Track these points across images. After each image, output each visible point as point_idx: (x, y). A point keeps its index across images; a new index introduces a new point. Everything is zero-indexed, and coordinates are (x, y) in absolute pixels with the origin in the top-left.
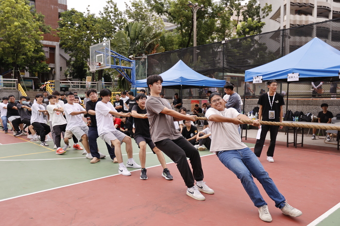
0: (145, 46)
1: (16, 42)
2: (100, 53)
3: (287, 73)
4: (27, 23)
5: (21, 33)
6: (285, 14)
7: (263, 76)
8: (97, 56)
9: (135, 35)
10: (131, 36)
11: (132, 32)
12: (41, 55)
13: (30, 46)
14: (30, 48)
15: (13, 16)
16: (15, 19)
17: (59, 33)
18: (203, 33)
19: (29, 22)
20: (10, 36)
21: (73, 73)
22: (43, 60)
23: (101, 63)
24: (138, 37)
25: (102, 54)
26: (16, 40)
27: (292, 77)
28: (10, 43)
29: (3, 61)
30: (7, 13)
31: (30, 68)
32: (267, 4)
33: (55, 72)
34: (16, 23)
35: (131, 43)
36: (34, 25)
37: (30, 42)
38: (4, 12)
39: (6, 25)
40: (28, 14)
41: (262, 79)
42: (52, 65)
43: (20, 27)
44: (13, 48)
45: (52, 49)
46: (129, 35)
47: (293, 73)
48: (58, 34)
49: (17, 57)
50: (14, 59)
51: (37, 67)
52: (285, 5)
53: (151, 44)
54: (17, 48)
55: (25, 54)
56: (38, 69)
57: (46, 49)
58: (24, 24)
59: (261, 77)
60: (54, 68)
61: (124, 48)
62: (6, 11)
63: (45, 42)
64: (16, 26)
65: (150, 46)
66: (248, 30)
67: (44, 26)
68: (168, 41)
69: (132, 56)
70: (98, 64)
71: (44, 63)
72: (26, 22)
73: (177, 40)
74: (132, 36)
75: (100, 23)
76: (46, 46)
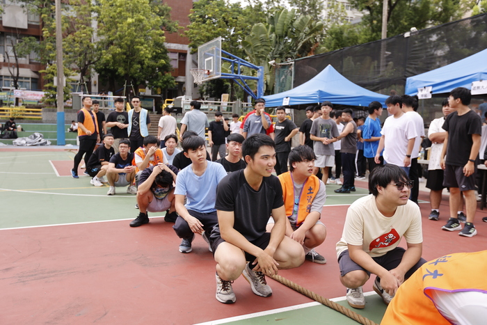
0: (297, 46)
1: (129, 46)
2: (209, 56)
3: (470, 81)
4: (143, 20)
5: (135, 34)
7: (433, 86)
8: (206, 60)
9: (283, 30)
10: (276, 31)
11: (278, 26)
12: (162, 64)
13: (145, 51)
14: (145, 53)
15: (128, 10)
16: (128, 14)
17: (188, 32)
18: (406, 24)
19: (147, 18)
20: (121, 37)
21: (211, 90)
22: (167, 71)
23: (211, 71)
24: (286, 33)
25: (211, 58)
26: (129, 43)
27: (478, 87)
28: (121, 48)
29: (117, 73)
30: (120, 6)
31: (151, 83)
33: (185, 88)
34: (130, 20)
35: (276, 42)
36: (153, 21)
37: (146, 45)
38: (116, 5)
39: (118, 22)
40: (145, 7)
41: (431, 92)
42: (181, 79)
43: (135, 26)
44: (125, 54)
45: (183, 55)
46: (273, 30)
47: (481, 80)
48: (186, 34)
49: (131, 66)
50: (126, 69)
51: (158, 80)
53: (306, 42)
54: (131, 54)
55: (141, 63)
56: (160, 84)
57: (176, 56)
58: (140, 21)
59: (430, 89)
60: (183, 83)
61: (262, 50)
62: (118, 4)
63: (173, 46)
64: (129, 24)
65: (304, 46)
67: (169, 22)
68: (348, 39)
69: (274, 61)
70: (206, 72)
71: (169, 75)
72: (142, 17)
73: (363, 37)
74: (279, 31)
76: (174, 51)
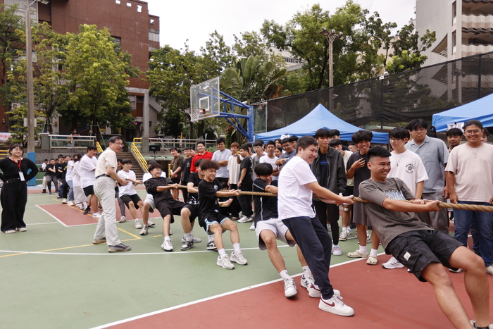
0: (264, 89)
1: (95, 89)
4: (109, 64)
5: (101, 77)
6: (454, 43)
8: (200, 99)
9: (250, 74)
10: (244, 75)
11: (246, 70)
12: (126, 105)
13: (112, 93)
14: (112, 95)
15: (94, 56)
16: (94, 59)
17: (149, 76)
19: (113, 63)
20: (88, 81)
21: (166, 129)
22: (128, 113)
23: (206, 110)
24: (253, 76)
25: (208, 97)
26: (95, 86)
28: (88, 90)
29: (80, 114)
30: (87, 52)
31: (112, 123)
32: (428, 31)
33: (142, 127)
34: (95, 64)
35: (244, 84)
36: (118, 66)
37: (111, 88)
38: (83, 51)
39: (84, 67)
40: (111, 53)
42: (139, 119)
43: (101, 70)
44: (91, 96)
45: (140, 98)
46: (241, 75)
48: (148, 78)
49: (97, 107)
50: (92, 111)
51: (120, 121)
52: (454, 33)
53: (271, 85)
54: (97, 96)
55: (106, 104)
56: (121, 124)
57: (133, 99)
58: (106, 66)
60: (142, 123)
61: (235, 92)
62: (85, 50)
63: (131, 90)
64: (95, 68)
65: (270, 89)
66: (402, 66)
67: (131, 68)
68: (292, 84)
69: (246, 102)
70: (201, 111)
71: (130, 115)
72: (108, 62)
73: (304, 83)
74: (246, 75)
75: (201, 61)
76: (133, 94)
